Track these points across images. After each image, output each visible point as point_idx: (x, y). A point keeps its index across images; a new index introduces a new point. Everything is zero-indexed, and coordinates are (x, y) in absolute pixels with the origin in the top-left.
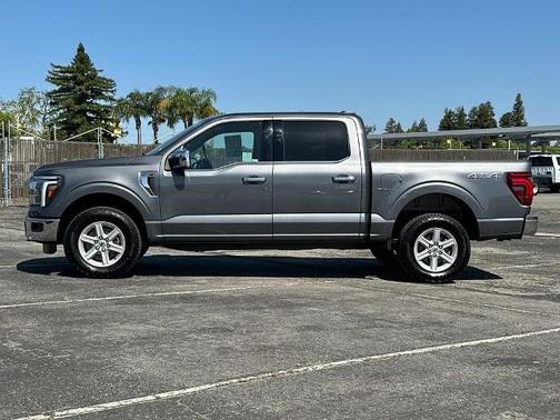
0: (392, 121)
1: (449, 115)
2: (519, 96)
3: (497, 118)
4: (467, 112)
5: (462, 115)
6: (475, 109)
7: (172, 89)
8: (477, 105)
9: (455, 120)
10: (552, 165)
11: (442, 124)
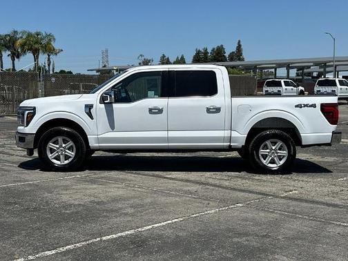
0: (164, 56)
1: (198, 52)
2: (239, 42)
3: (227, 55)
4: (209, 51)
5: (206, 53)
6: (214, 49)
7: (24, 32)
8: (216, 47)
9: (202, 55)
10: (281, 86)
11: (194, 58)
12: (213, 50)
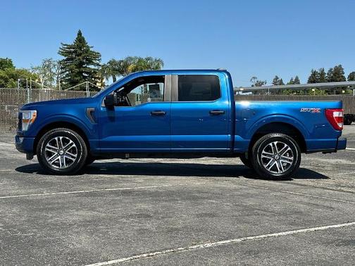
0: (277, 78)
1: (314, 74)
4: (326, 71)
5: (322, 73)
7: (135, 58)
8: (333, 67)
9: (318, 77)
11: (309, 79)
12: (330, 70)
